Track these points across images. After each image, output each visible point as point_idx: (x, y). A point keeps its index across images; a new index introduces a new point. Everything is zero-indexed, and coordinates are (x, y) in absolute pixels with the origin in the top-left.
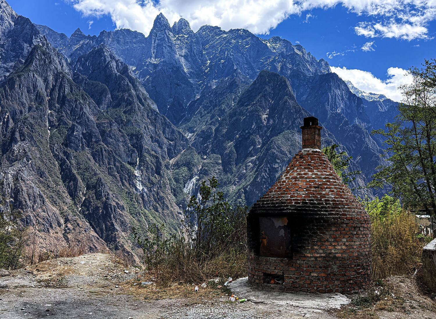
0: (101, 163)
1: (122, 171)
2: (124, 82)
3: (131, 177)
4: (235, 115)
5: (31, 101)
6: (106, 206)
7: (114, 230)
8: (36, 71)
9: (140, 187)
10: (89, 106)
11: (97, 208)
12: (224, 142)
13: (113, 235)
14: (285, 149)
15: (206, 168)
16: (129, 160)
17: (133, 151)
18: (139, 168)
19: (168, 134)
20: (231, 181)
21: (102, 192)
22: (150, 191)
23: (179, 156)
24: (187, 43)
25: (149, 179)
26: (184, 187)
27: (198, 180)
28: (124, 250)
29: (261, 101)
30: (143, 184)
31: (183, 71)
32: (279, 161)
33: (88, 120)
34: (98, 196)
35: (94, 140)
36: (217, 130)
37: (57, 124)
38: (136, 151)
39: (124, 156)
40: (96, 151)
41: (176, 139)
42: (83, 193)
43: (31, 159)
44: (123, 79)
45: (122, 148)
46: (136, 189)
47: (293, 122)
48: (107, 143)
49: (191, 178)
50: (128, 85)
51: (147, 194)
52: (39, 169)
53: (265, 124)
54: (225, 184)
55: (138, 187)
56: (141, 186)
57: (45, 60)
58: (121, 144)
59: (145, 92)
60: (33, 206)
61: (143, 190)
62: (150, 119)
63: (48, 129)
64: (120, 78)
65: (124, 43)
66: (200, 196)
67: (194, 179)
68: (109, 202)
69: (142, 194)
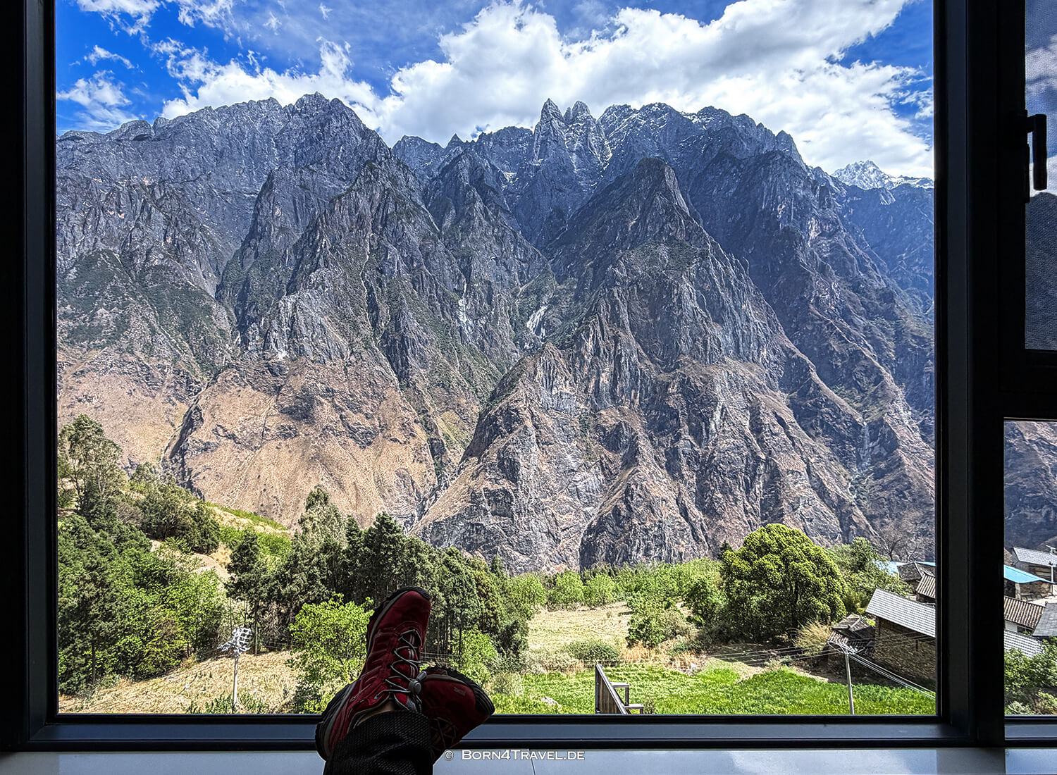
0: (421, 291)
1: (444, 299)
3: (454, 307)
6: (404, 339)
7: (408, 365)
9: (463, 319)
11: (395, 341)
13: (407, 371)
15: (557, 296)
16: (456, 287)
17: (460, 277)
18: (465, 297)
22: (476, 323)
23: (532, 281)
25: (476, 309)
26: (529, 319)
27: (546, 311)
28: (415, 388)
29: (631, 202)
30: (469, 316)
31: (572, 171)
32: (618, 284)
33: (410, 242)
35: (415, 265)
37: (376, 248)
38: (463, 276)
39: (449, 282)
40: (416, 278)
42: (384, 324)
43: (327, 287)
44: (470, 189)
45: (447, 274)
46: (459, 321)
47: (662, 229)
48: (430, 268)
49: (537, 308)
50: (474, 196)
51: (472, 327)
53: (631, 233)
55: (461, 319)
56: (466, 318)
58: (446, 269)
60: (312, 336)
61: (467, 322)
63: (368, 254)
66: (543, 331)
67: (542, 310)
68: (408, 335)
69: (461, 327)
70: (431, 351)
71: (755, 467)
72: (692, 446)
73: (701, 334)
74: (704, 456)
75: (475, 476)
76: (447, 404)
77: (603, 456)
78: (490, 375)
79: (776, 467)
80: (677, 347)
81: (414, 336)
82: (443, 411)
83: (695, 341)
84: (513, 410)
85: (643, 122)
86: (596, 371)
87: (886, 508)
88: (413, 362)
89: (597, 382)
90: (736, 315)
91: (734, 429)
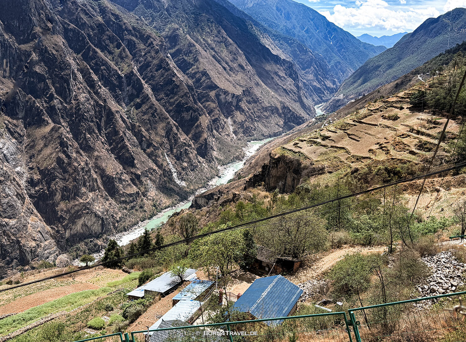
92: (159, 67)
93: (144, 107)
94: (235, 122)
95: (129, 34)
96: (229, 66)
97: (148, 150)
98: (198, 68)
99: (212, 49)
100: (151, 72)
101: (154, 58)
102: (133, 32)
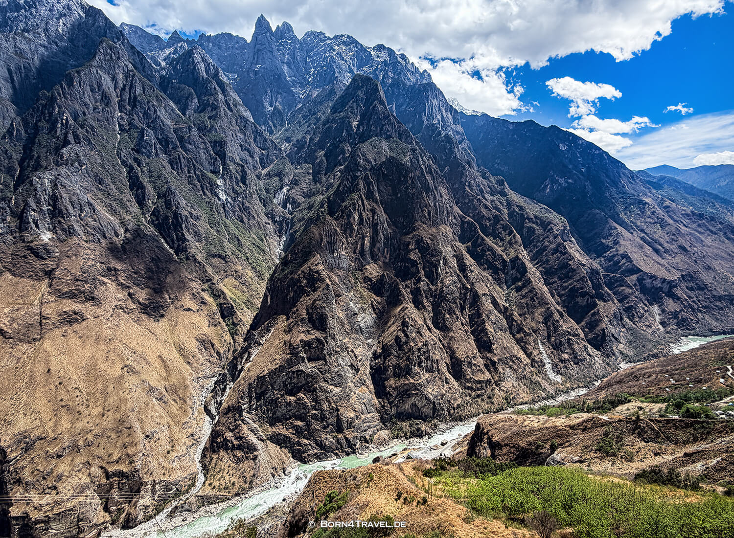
0: (180, 171)
1: (203, 179)
2: (211, 85)
3: (213, 187)
4: (328, 122)
5: (96, 102)
6: (176, 215)
7: (184, 240)
8: (101, 67)
9: (223, 197)
10: (166, 109)
11: (167, 218)
12: (315, 151)
13: (184, 245)
14: (370, 157)
15: (297, 178)
16: (212, 169)
17: (216, 159)
18: (222, 178)
19: (260, 143)
20: (319, 191)
21: (171, 201)
22: (234, 200)
23: (272, 165)
24: (289, 49)
25: (233, 189)
26: (275, 197)
27: (288, 191)
28: (195, 260)
29: (352, 107)
30: (227, 194)
31: (285, 79)
32: (361, 169)
33: (163, 124)
34: (168, 204)
35: (171, 147)
36: (311, 139)
37: (127, 128)
38: (219, 159)
39: (206, 164)
40: (173, 158)
41: (268, 148)
42: (152, 202)
43: (84, 164)
44: (210, 82)
45: (203, 156)
46: (219, 199)
47: (381, 129)
48: (186, 150)
49: (282, 188)
50: (215, 88)
51: (231, 204)
52: (96, 176)
53: (355, 131)
54: (314, 194)
55: (221, 197)
56: (224, 195)
57: (111, 55)
58: (201, 151)
59: (237, 98)
60: (80, 215)
61: (226, 199)
62: (238, 126)
63: (118, 133)
64: (207, 81)
65: (226, 49)
66: (289, 206)
67: (285, 190)
68: (180, 211)
69: (223, 204)
70: (203, 226)
71: (465, 294)
72: (428, 285)
73: (426, 207)
74: (436, 290)
75: (289, 330)
76: (226, 272)
77: (372, 299)
78: (254, 244)
79: (476, 292)
80: (413, 216)
81: (186, 213)
82: (223, 279)
83: (422, 211)
84: (315, 272)
85: (336, 48)
86: (361, 236)
87: (526, 309)
88: (189, 237)
89: (363, 245)
90: (436, 192)
91: (451, 270)
92: (556, 251)
93: (524, 292)
94: (663, 311)
95: (529, 222)
96: (663, 248)
97: (518, 336)
98: (617, 251)
99: (642, 230)
100: (547, 256)
101: (551, 243)
102: (534, 220)
